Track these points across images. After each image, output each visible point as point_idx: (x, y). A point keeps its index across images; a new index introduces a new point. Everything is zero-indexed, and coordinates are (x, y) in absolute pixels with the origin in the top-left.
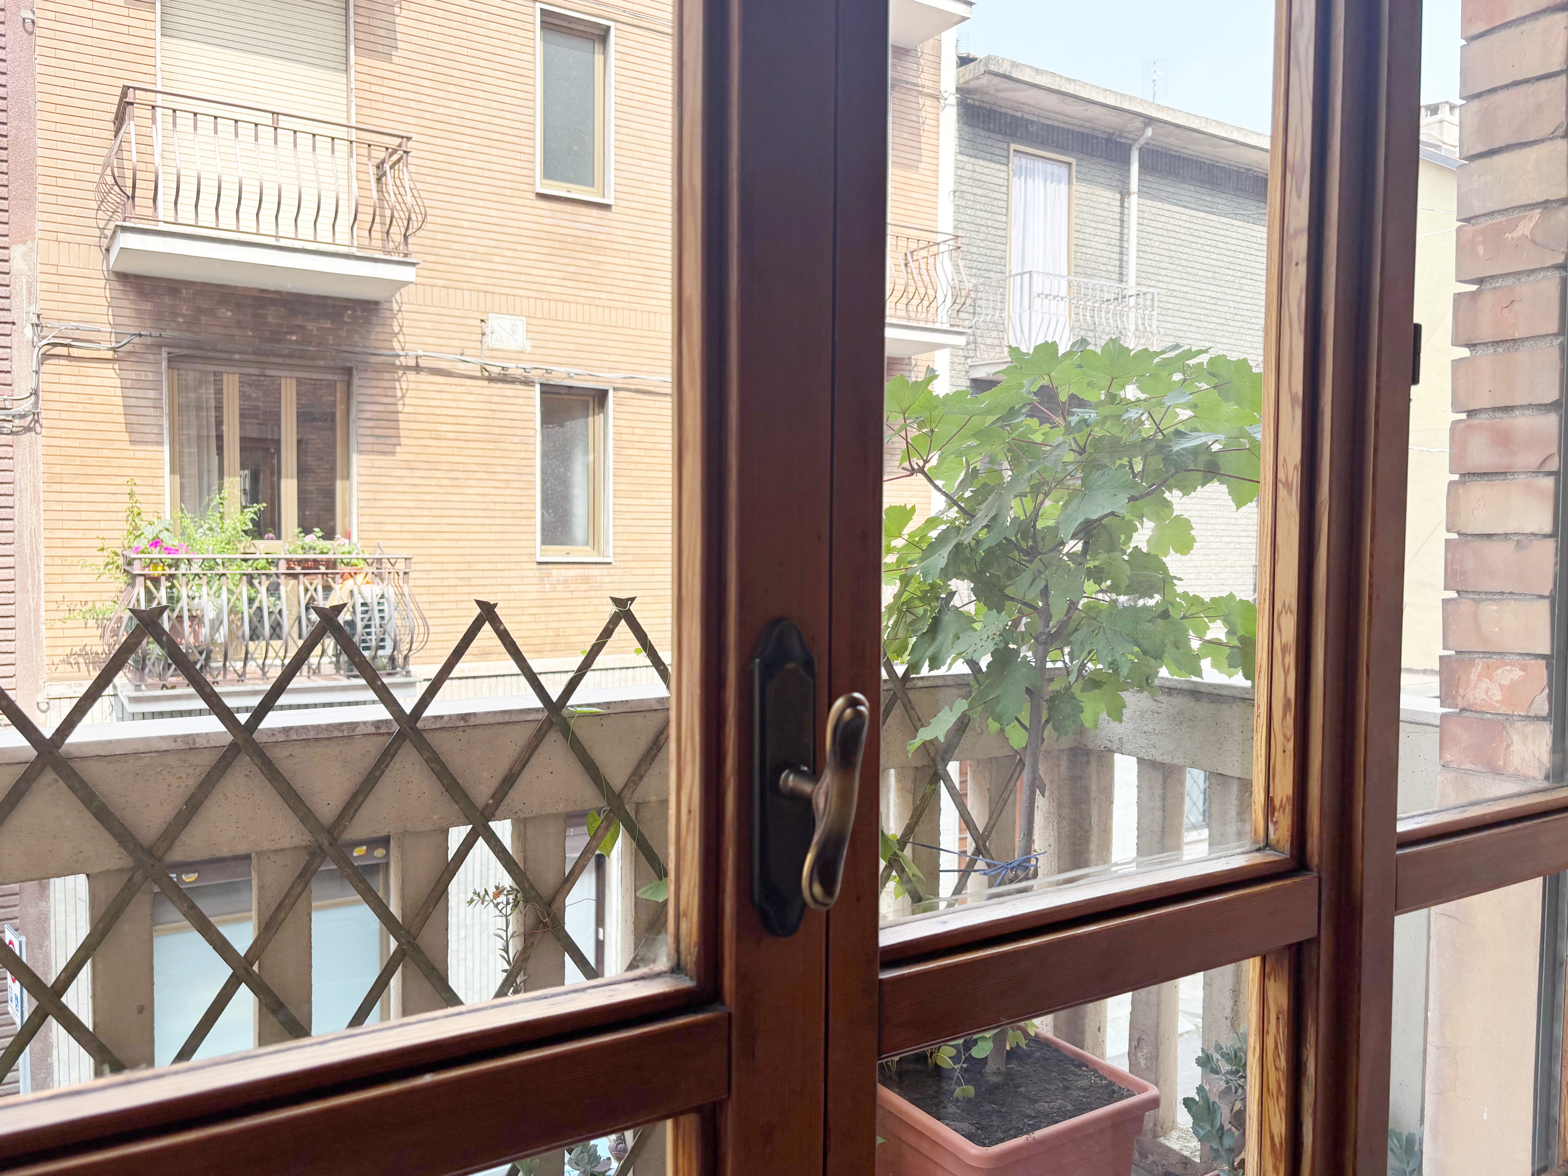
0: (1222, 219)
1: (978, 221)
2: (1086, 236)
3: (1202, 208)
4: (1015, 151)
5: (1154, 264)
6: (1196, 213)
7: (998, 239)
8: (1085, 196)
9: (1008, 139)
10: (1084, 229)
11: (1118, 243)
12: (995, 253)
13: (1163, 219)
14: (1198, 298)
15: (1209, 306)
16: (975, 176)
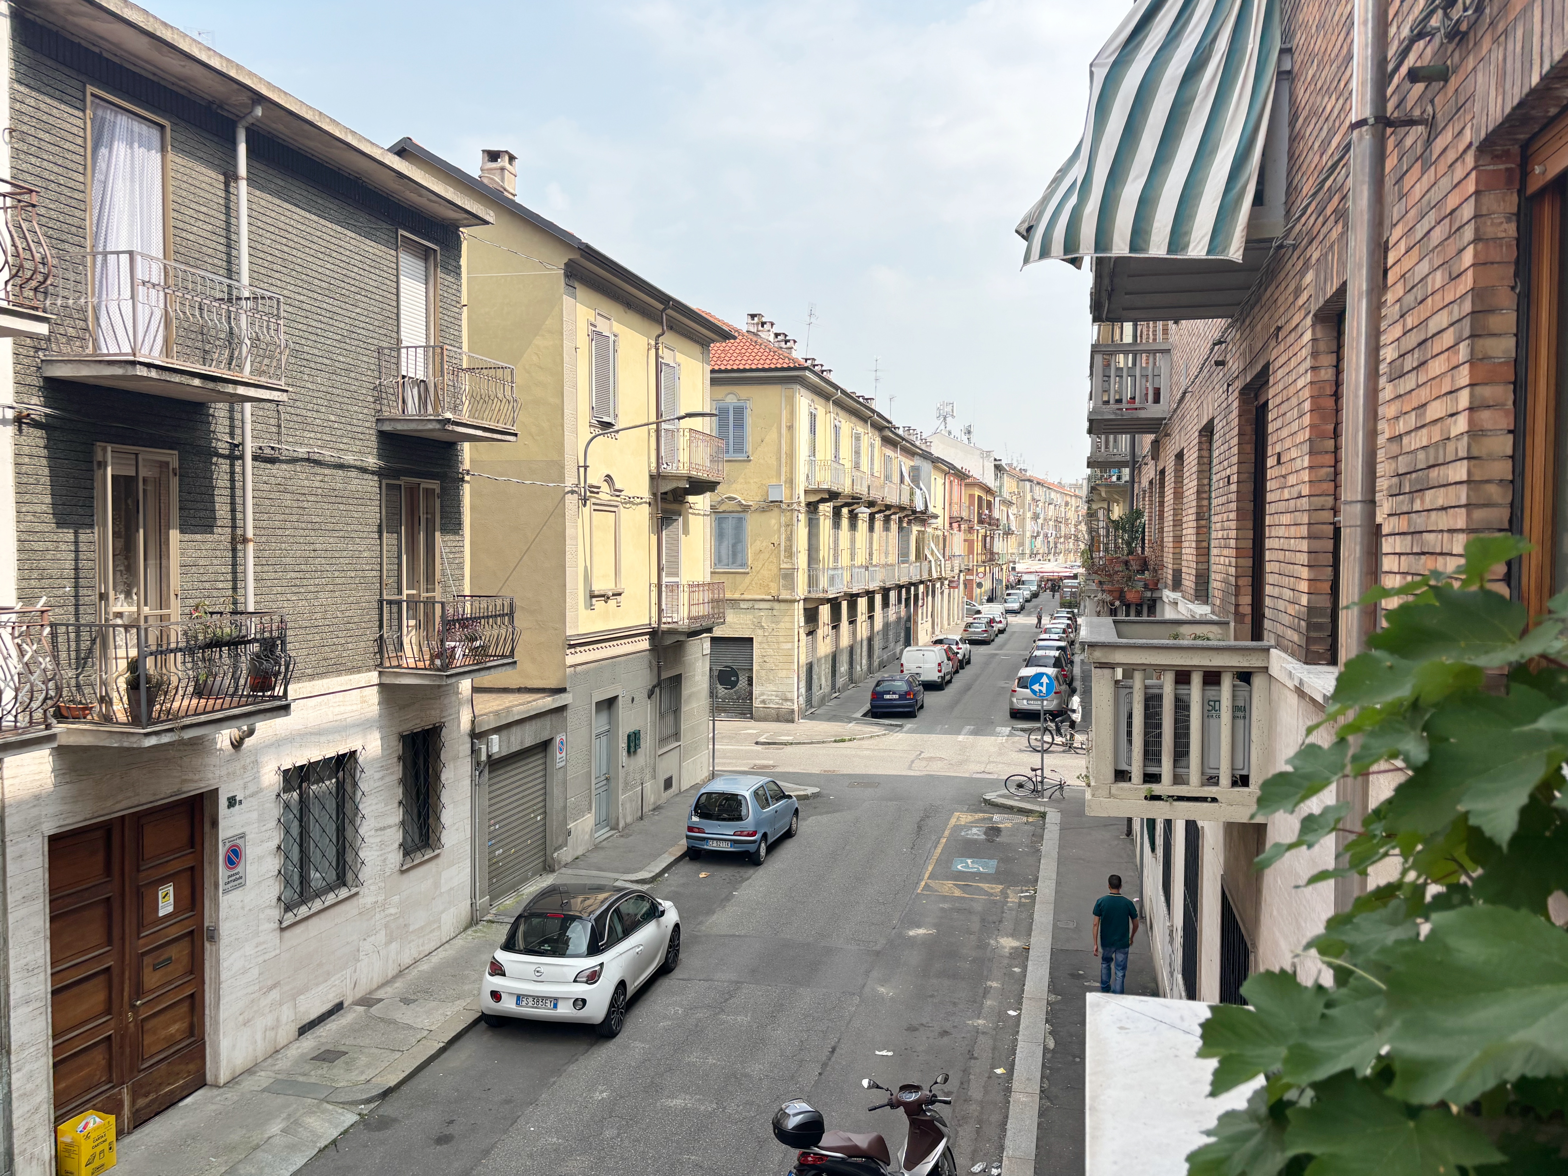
0: (335, 227)
1: (46, 174)
2: (187, 219)
3: (314, 210)
4: (92, 95)
5: (266, 264)
6: (308, 215)
7: (74, 203)
8: (182, 170)
9: (83, 78)
10: (183, 209)
11: (224, 233)
12: (70, 220)
13: (273, 214)
14: (314, 309)
15: (325, 320)
16: (39, 115)
